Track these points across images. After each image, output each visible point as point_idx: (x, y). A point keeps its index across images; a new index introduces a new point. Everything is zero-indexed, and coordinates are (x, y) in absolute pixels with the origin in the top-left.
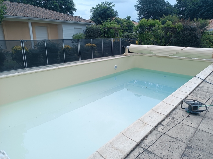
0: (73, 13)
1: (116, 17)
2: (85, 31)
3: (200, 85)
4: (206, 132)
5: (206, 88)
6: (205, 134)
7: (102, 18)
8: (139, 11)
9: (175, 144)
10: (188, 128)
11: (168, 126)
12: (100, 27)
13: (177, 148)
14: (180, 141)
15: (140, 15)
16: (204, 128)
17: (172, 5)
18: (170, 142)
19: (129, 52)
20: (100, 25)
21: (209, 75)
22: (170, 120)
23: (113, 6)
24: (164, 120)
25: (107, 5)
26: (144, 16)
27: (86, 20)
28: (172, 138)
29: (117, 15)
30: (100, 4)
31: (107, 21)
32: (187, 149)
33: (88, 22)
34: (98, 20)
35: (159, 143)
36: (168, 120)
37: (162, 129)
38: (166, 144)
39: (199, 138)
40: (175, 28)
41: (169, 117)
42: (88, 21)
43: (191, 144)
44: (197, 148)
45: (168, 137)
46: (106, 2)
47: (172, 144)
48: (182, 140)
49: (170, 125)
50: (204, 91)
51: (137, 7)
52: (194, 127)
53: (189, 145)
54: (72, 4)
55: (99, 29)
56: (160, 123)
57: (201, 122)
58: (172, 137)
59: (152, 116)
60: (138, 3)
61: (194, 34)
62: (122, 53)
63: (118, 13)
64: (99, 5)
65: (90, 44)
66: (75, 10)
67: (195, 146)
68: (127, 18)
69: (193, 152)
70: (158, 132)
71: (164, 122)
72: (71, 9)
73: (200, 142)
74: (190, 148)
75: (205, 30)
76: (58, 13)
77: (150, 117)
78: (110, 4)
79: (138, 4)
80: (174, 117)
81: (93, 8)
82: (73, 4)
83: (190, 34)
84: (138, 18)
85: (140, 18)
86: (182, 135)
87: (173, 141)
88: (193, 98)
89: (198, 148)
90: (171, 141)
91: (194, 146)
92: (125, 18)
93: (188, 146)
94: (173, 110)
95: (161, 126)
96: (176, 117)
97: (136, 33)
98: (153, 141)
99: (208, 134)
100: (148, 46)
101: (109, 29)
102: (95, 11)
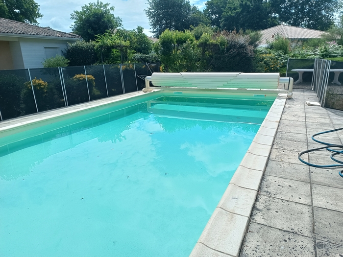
0: (36, 21)
1: (118, 28)
2: (65, 52)
3: (279, 130)
4: (326, 209)
5: (290, 134)
6: (327, 213)
7: (93, 29)
8: (152, 19)
9: (296, 243)
10: (299, 207)
11: (268, 210)
12: (94, 46)
13: (302, 251)
14: (299, 235)
15: (154, 25)
16: (321, 203)
17: (200, 10)
18: (285, 241)
19: (151, 85)
20: (93, 43)
21: (282, 114)
22: (266, 197)
23: (112, 9)
24: (256, 200)
25: (101, 7)
26: (162, 27)
27: (65, 33)
28: (286, 233)
29: (121, 24)
30: (89, 5)
31: (105, 36)
32: (317, 249)
33: (69, 36)
34: (88, 33)
35: (271, 248)
36: (263, 198)
37: (262, 217)
38: (282, 248)
39: (324, 222)
40: (217, 44)
41: (262, 193)
42: (69, 34)
43: (319, 238)
44: (330, 242)
45: (279, 232)
46: (98, 3)
47: (291, 244)
48: (302, 232)
49: (271, 208)
50: (289, 140)
51: (149, 13)
52: (306, 203)
53: (317, 241)
54: (33, 5)
55: (93, 49)
56: (254, 207)
57: (311, 193)
58: (285, 231)
59: (236, 196)
60: (149, 6)
61: (244, 53)
62: (140, 89)
63: (121, 21)
64: (86, 6)
65: (82, 75)
66: (40, 16)
67: (326, 240)
68: (136, 30)
69: (328, 252)
70: (259, 226)
71: (258, 203)
72: (31, 15)
73: (328, 231)
74: (320, 246)
75: (256, 46)
76: (7, 20)
77: (233, 198)
78: (105, 6)
79: (149, 9)
80: (269, 191)
81: (77, 13)
82: (35, 6)
83: (239, 54)
84: (152, 30)
85: (155, 30)
86: (297, 222)
87: (289, 239)
88: (279, 152)
89: (332, 242)
90: (286, 238)
91: (324, 240)
92: (134, 30)
93: (315, 242)
94: (263, 179)
95: (258, 212)
96: (271, 189)
97: (157, 54)
98: (258, 246)
99: (332, 213)
100: (182, 73)
101: (109, 49)
102: (80, 18)
